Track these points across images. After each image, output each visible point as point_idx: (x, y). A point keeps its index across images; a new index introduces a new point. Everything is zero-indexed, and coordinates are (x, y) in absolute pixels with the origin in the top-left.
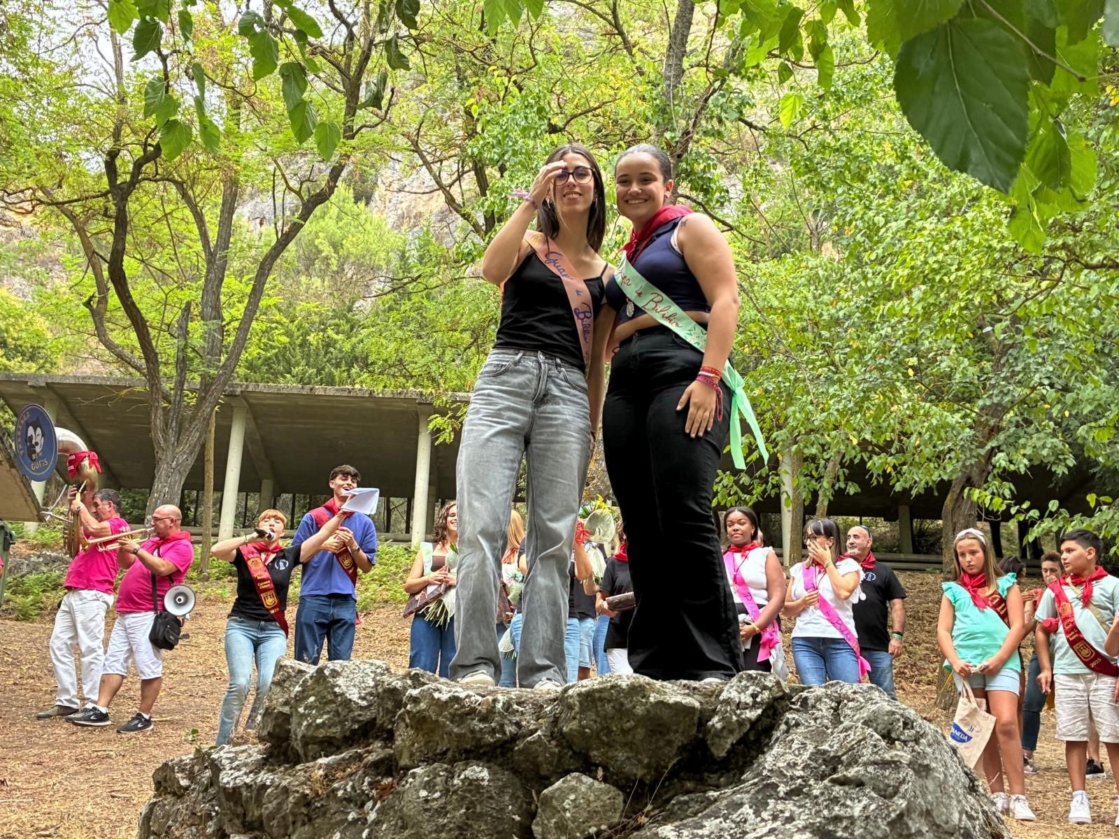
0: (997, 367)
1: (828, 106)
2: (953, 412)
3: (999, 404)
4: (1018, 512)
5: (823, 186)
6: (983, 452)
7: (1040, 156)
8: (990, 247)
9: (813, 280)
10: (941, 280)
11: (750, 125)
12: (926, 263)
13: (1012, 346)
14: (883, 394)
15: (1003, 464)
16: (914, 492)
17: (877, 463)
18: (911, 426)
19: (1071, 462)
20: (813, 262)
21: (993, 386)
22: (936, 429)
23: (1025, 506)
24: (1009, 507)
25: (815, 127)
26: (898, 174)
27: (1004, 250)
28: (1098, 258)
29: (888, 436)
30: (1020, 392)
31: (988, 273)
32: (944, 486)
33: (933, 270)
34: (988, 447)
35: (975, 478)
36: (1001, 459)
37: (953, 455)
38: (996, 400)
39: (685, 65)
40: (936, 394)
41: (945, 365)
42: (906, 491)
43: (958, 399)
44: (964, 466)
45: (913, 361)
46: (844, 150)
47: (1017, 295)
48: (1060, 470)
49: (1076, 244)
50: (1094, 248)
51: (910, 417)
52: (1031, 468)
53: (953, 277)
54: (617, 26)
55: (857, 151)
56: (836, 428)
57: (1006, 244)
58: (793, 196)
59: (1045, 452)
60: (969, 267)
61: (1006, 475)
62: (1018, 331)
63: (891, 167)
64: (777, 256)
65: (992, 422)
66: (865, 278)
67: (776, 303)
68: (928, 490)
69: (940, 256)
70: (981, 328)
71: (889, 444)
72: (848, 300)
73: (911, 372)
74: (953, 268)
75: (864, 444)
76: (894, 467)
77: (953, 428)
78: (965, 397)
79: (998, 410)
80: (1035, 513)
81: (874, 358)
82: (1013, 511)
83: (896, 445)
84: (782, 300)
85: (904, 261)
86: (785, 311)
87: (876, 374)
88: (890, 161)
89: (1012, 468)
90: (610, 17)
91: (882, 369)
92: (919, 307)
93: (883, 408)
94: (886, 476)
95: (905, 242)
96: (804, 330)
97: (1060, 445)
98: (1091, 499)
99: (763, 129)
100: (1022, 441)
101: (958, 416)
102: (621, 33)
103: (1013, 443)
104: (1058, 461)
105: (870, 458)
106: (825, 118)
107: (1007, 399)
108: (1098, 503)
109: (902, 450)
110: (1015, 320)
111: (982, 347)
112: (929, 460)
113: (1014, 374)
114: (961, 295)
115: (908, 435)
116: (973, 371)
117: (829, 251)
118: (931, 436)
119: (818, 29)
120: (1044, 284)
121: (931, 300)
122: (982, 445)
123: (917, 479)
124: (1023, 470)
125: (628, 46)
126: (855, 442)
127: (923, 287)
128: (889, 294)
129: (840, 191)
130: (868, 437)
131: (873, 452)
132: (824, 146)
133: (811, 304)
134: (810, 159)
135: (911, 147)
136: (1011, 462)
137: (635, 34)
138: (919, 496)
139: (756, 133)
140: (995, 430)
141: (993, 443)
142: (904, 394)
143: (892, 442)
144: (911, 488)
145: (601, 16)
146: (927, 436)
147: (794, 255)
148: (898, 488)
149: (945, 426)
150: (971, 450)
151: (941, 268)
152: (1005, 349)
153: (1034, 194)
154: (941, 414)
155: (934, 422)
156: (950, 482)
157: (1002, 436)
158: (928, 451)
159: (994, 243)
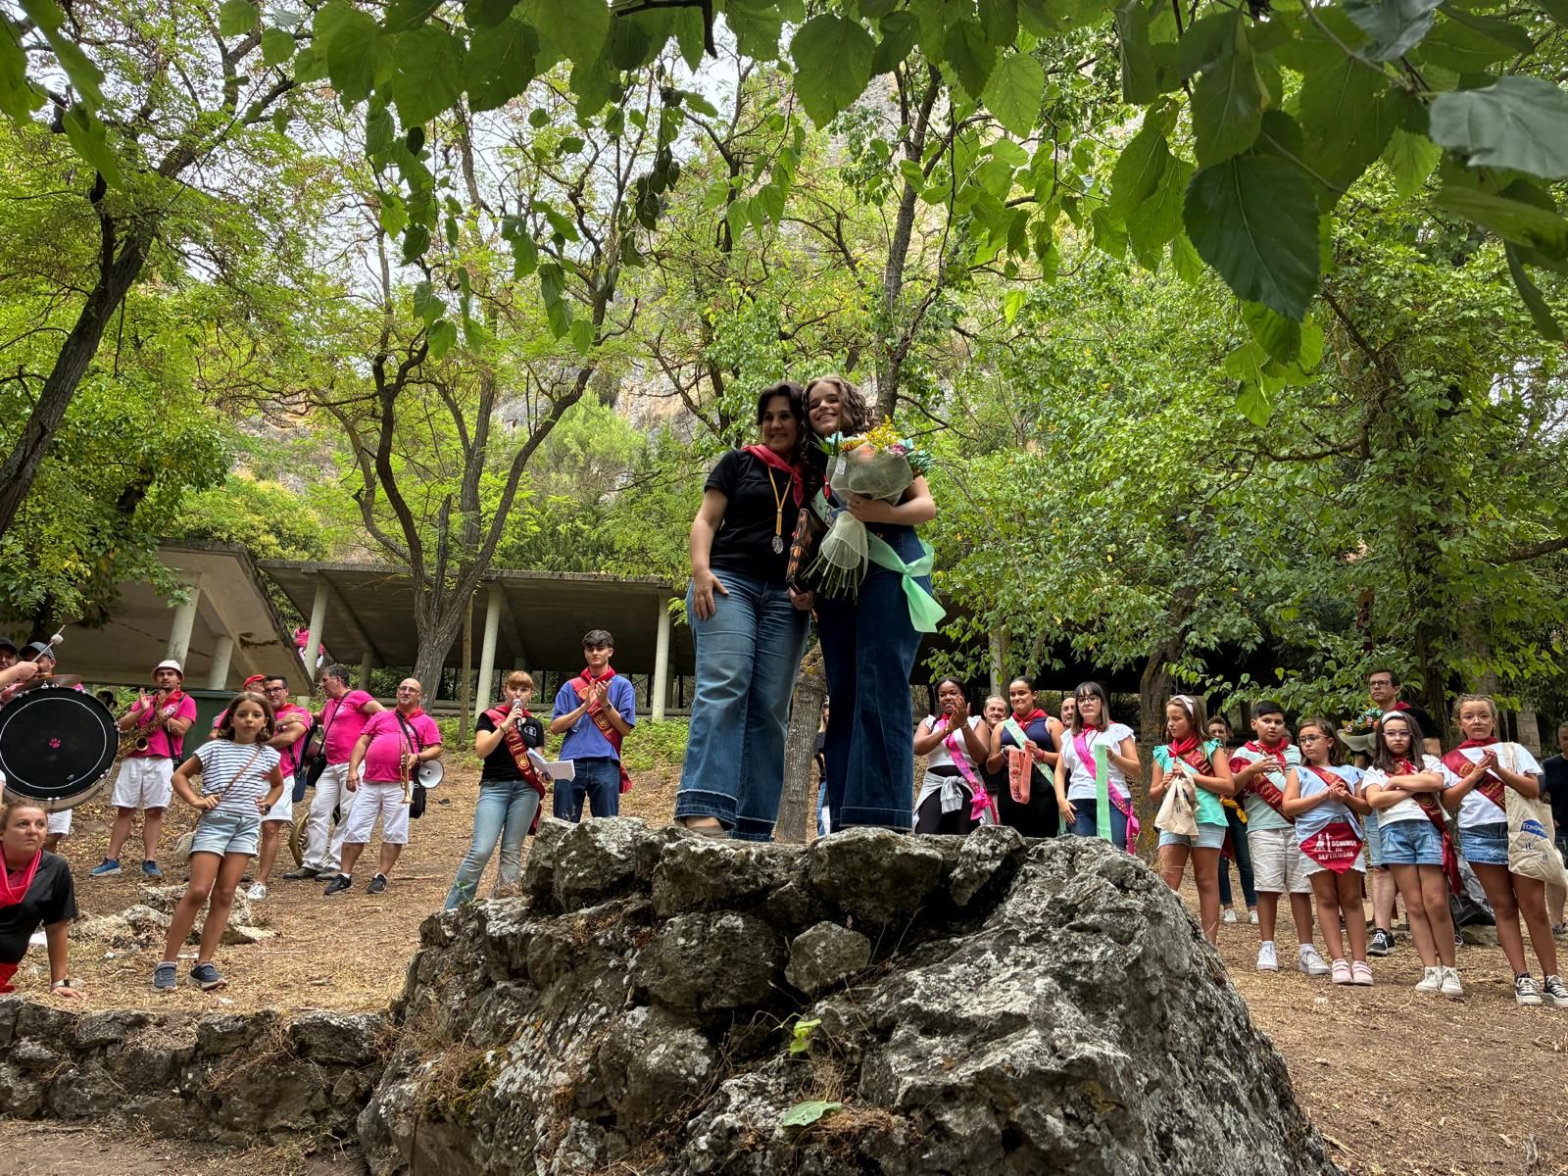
0: (1190, 553)
1: (1033, 315)
2: (1150, 594)
3: (1191, 587)
4: (1213, 684)
5: (1030, 388)
6: (1177, 630)
7: (1271, 331)
8: (1187, 440)
9: (1021, 474)
10: (1142, 471)
11: (963, 333)
12: (1127, 455)
13: (1202, 533)
14: (1085, 577)
15: (1196, 641)
16: (1114, 668)
17: (1079, 641)
18: (1111, 607)
19: (1259, 639)
20: (1019, 458)
21: (1186, 571)
22: (1133, 610)
23: (1218, 679)
24: (1204, 679)
25: (1021, 334)
26: (1096, 378)
27: (1200, 443)
28: (1285, 452)
29: (1090, 616)
30: (1210, 576)
31: (1185, 465)
32: (1142, 662)
33: (1134, 462)
34: (1182, 626)
35: (1170, 655)
36: (1193, 637)
37: (1150, 633)
38: (1189, 583)
39: (903, 279)
40: (1133, 578)
41: (1141, 552)
42: (1107, 668)
43: (1154, 582)
44: (1160, 643)
45: (1112, 548)
46: (1049, 355)
47: (1210, 486)
48: (1249, 647)
49: (1266, 437)
50: (1282, 441)
51: (1109, 599)
52: (1222, 645)
53: (1152, 468)
54: (840, 243)
55: (1060, 356)
56: (1041, 609)
57: (1202, 438)
58: (1001, 398)
59: (1235, 630)
60: (1167, 459)
61: (1198, 652)
62: (1210, 520)
63: (1090, 372)
64: (987, 452)
65: (1185, 603)
66: (1066, 471)
67: (986, 496)
68: (1127, 666)
69: (1141, 450)
70: (1175, 517)
71: (1091, 623)
72: (1052, 492)
73: (1110, 559)
74: (1153, 460)
75: (1067, 624)
76: (1096, 645)
77: (1149, 609)
78: (1160, 581)
79: (1191, 592)
80: (1228, 685)
81: (1077, 544)
82: (1208, 683)
83: (1097, 624)
84: (991, 492)
85: (1107, 454)
86: (995, 502)
87: (1079, 560)
88: (1089, 366)
89: (1204, 645)
90: (834, 235)
91: (1084, 555)
92: (1122, 497)
93: (1085, 590)
94: (1088, 653)
95: (1108, 438)
96: (1011, 520)
97: (1249, 624)
98: (1279, 672)
99: (974, 336)
100: (1214, 620)
101: (1153, 598)
102: (844, 251)
103: (1205, 621)
104: (1246, 638)
105: (1073, 637)
106: (1031, 326)
107: (1199, 582)
108: (1286, 676)
109: (1103, 629)
110: (1208, 509)
111: (1174, 534)
112: (1127, 639)
113: (1206, 559)
114: (1160, 485)
115: (1108, 615)
116: (1166, 556)
117: (1033, 448)
118: (1130, 617)
119: (1043, 229)
120: (1234, 476)
121: (1133, 490)
122: (1177, 624)
123: (1118, 656)
124: (1213, 647)
125: (851, 263)
126: (1059, 622)
127: (1124, 478)
128: (1089, 486)
129: (1045, 392)
130: (1071, 617)
131: (1076, 631)
132: (1030, 352)
133: (1018, 497)
134: (1016, 363)
135: (1110, 353)
136: (1202, 640)
137: (856, 252)
138: (1119, 671)
139: (968, 340)
140: (1189, 610)
141: (1187, 622)
142: (1105, 578)
143: (1094, 621)
144: (1111, 665)
145: (826, 235)
146: (1126, 616)
147: (1002, 451)
148: (1099, 664)
149: (1141, 607)
150: (1167, 628)
151: (1142, 460)
152: (1197, 536)
153: (1264, 369)
154: (1136, 596)
155: (1132, 603)
156: (1147, 658)
157: (1195, 616)
158: (1126, 630)
159: (1191, 437)
